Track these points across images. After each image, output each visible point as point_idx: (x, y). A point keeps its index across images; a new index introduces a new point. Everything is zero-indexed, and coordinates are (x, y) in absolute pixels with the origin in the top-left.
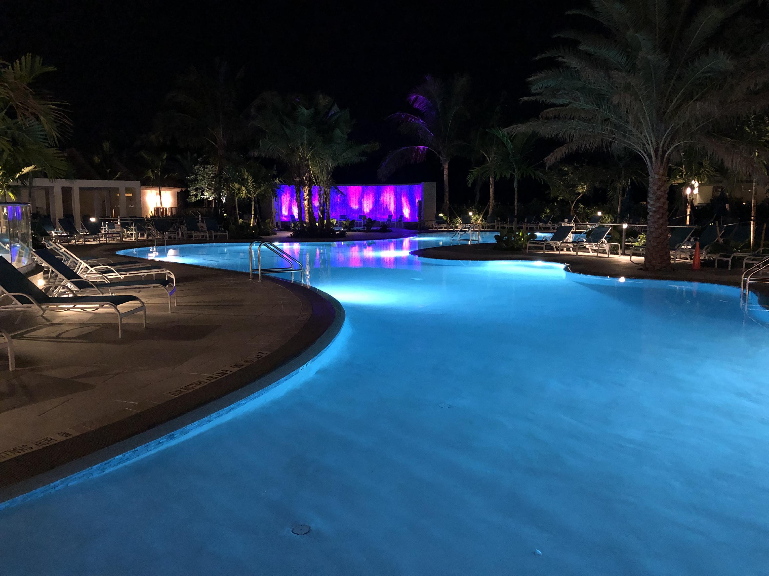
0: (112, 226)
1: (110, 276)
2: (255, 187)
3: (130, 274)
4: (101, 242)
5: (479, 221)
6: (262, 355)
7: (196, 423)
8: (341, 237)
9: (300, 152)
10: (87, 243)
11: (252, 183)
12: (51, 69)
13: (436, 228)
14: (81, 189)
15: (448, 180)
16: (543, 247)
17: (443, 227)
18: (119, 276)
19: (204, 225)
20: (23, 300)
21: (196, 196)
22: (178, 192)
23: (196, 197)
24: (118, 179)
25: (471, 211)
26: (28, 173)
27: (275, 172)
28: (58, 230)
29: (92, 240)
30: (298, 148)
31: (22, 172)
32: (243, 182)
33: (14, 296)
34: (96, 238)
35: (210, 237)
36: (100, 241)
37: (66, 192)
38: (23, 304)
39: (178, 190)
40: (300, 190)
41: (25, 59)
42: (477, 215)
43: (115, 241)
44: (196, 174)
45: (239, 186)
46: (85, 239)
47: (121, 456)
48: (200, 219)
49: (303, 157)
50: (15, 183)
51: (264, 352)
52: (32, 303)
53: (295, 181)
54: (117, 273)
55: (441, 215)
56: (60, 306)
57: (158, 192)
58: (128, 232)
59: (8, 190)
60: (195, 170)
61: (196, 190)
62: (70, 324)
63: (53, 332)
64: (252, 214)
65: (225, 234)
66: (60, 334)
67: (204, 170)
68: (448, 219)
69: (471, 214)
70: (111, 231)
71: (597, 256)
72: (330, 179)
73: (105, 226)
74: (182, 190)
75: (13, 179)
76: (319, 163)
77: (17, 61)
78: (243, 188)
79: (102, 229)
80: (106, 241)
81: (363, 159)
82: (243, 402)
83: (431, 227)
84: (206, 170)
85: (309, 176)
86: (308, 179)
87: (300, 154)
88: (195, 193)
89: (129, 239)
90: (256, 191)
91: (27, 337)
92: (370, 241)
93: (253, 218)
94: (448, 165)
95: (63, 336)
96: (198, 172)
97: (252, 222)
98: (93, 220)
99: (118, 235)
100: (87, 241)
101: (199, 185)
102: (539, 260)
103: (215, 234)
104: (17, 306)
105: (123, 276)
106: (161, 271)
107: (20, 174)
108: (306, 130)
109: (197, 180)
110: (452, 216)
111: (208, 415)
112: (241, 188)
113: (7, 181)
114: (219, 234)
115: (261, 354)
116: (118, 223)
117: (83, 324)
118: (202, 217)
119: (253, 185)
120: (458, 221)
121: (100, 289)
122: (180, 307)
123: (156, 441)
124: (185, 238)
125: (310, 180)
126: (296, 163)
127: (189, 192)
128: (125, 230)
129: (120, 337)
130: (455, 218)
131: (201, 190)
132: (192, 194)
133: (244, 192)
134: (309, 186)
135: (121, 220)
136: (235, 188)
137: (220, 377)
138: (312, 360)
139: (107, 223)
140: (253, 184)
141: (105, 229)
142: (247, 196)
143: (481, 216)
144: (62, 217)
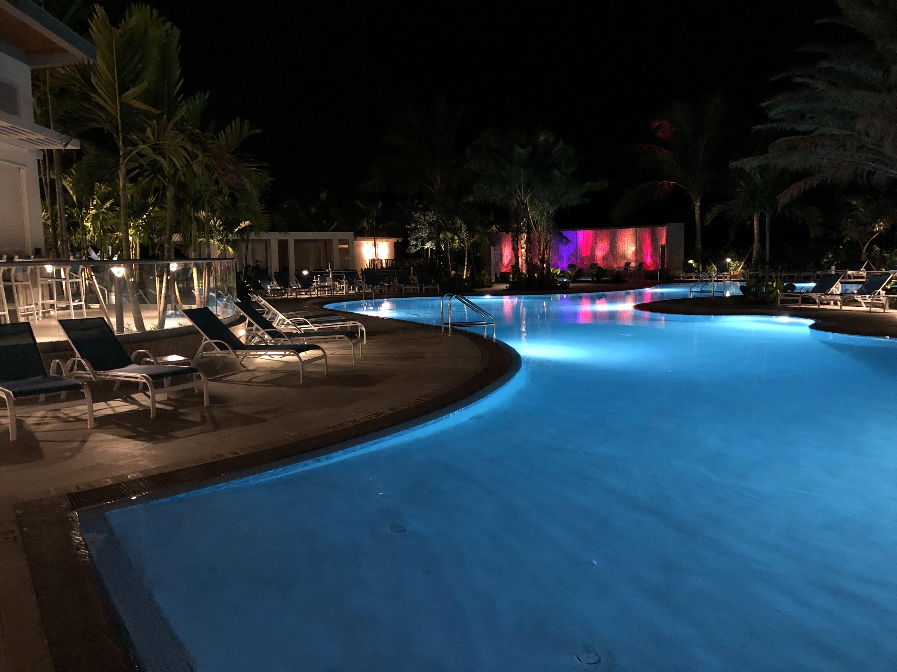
0: (323, 280)
1: (304, 328)
2: (468, 236)
3: (323, 326)
4: (312, 296)
5: (739, 269)
6: (421, 401)
7: (341, 452)
8: (564, 289)
9: (518, 196)
10: (298, 296)
11: (465, 231)
12: (258, 131)
13: (683, 277)
14: (296, 242)
15: (699, 220)
16: (798, 300)
17: (693, 277)
18: (313, 328)
19: (416, 278)
20: (222, 347)
21: (416, 246)
22: (395, 243)
23: (415, 248)
24: (333, 230)
25: (728, 257)
26: (245, 228)
27: (492, 219)
28: (273, 283)
29: (304, 293)
30: (516, 191)
31: (240, 226)
32: (456, 231)
33: (214, 343)
34: (308, 291)
35: (421, 290)
36: (311, 294)
37: (283, 245)
38: (221, 350)
39: (394, 240)
40: (517, 237)
41: (235, 123)
42: (737, 262)
43: (326, 295)
44: (416, 223)
45: (452, 235)
46: (296, 292)
47: (273, 471)
48: (412, 272)
49: (521, 200)
50: (236, 238)
51: (422, 399)
52: (229, 350)
53: (512, 227)
54: (311, 325)
55: (691, 262)
56: (251, 353)
57: (373, 242)
58: (340, 286)
59: (227, 244)
60: (416, 218)
61: (416, 239)
62: (262, 371)
63: (247, 377)
64: (465, 265)
65: (436, 287)
66: (252, 379)
67: (425, 217)
68: (701, 267)
69: (728, 260)
70: (322, 284)
71: (870, 312)
72: (551, 224)
73: (317, 279)
74: (398, 241)
75: (232, 233)
76: (539, 207)
77: (229, 126)
78: (456, 238)
79: (314, 282)
80: (318, 294)
81: (587, 201)
82: (387, 438)
83: (677, 276)
84: (427, 218)
85: (528, 222)
86: (526, 225)
87: (518, 198)
88: (415, 243)
89: (341, 292)
90: (470, 239)
91: (226, 381)
92: (600, 293)
93: (465, 269)
94: (700, 202)
95: (254, 380)
96: (418, 220)
97: (465, 274)
98: (305, 273)
99: (329, 289)
100: (299, 295)
101: (419, 234)
102: (786, 316)
103: (426, 287)
104: (217, 352)
105: (317, 328)
106: (353, 323)
107: (239, 229)
108: (523, 171)
109: (417, 229)
110: (705, 262)
111: (353, 446)
112: (454, 237)
113: (227, 235)
114: (431, 287)
115: (419, 401)
116: (329, 276)
117: (273, 371)
118: (413, 269)
119: (467, 234)
120: (712, 269)
121: (291, 339)
122: (365, 358)
123: (305, 462)
124: (395, 291)
125: (529, 227)
126: (514, 208)
127: (409, 241)
128: (337, 284)
129: (301, 382)
130: (709, 266)
131: (421, 240)
132: (412, 244)
133: (457, 241)
134: (527, 233)
135: (333, 273)
136: (448, 237)
137: (374, 418)
138: (465, 407)
139: (319, 276)
140: (467, 232)
141: (317, 282)
142: (460, 245)
143: (743, 263)
144: (278, 271)
